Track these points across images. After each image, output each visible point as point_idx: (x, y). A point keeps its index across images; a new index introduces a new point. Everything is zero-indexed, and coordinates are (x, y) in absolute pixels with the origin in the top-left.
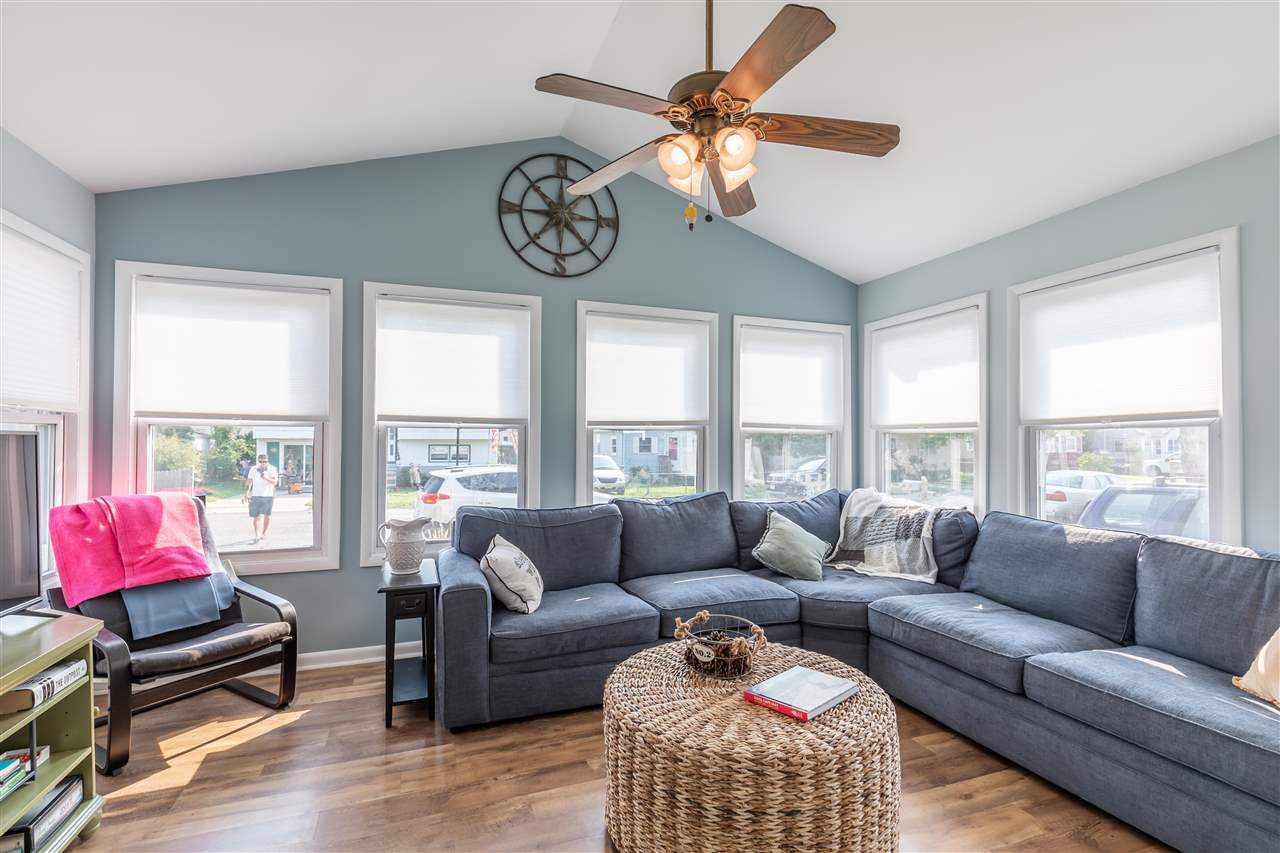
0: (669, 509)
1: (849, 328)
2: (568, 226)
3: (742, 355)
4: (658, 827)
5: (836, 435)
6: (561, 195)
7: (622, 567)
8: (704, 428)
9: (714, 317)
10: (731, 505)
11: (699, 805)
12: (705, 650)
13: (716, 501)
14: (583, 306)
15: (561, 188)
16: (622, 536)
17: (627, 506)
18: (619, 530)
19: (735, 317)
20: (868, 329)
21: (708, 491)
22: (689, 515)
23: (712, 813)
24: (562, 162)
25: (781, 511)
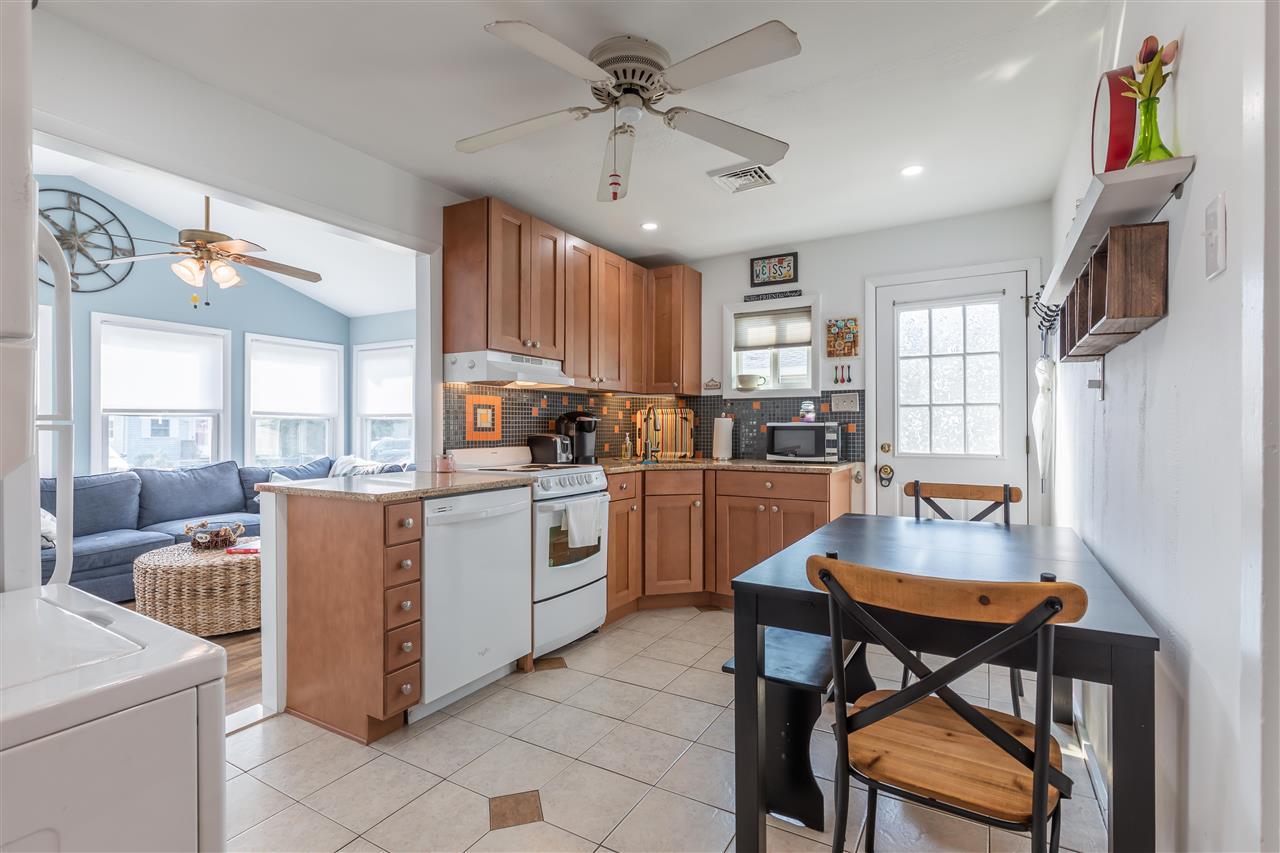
0: (183, 473)
1: (342, 347)
2: (80, 250)
3: (252, 361)
4: (171, 608)
5: (333, 420)
6: (73, 226)
7: (140, 517)
8: (218, 416)
9: (228, 333)
10: (239, 471)
11: (195, 590)
12: (204, 536)
13: (227, 467)
14: (96, 317)
15: (74, 219)
16: (140, 495)
17: (144, 473)
18: (138, 489)
19: (247, 334)
20: (356, 349)
21: (222, 460)
22: (202, 478)
23: (201, 590)
24: (75, 199)
25: (281, 473)
